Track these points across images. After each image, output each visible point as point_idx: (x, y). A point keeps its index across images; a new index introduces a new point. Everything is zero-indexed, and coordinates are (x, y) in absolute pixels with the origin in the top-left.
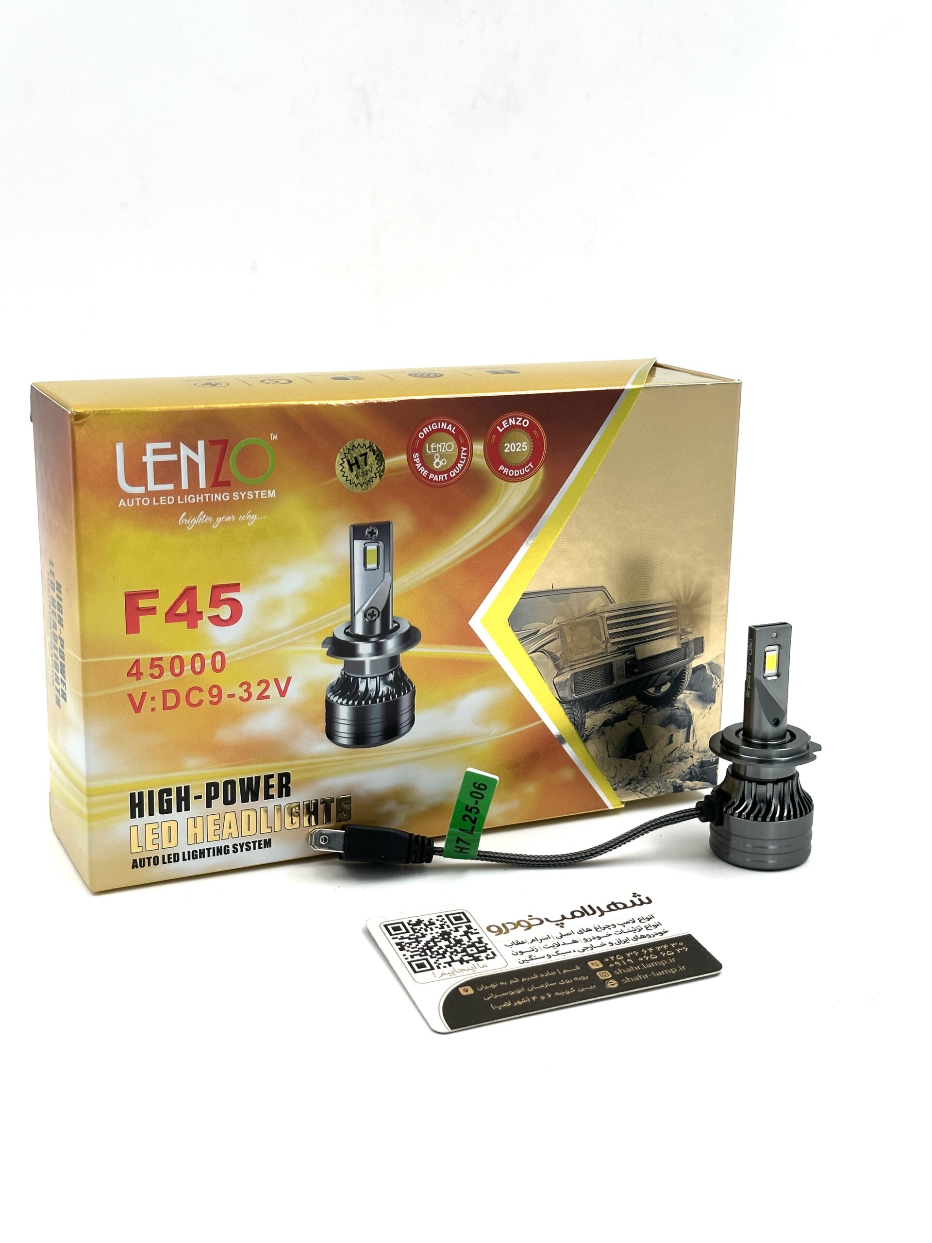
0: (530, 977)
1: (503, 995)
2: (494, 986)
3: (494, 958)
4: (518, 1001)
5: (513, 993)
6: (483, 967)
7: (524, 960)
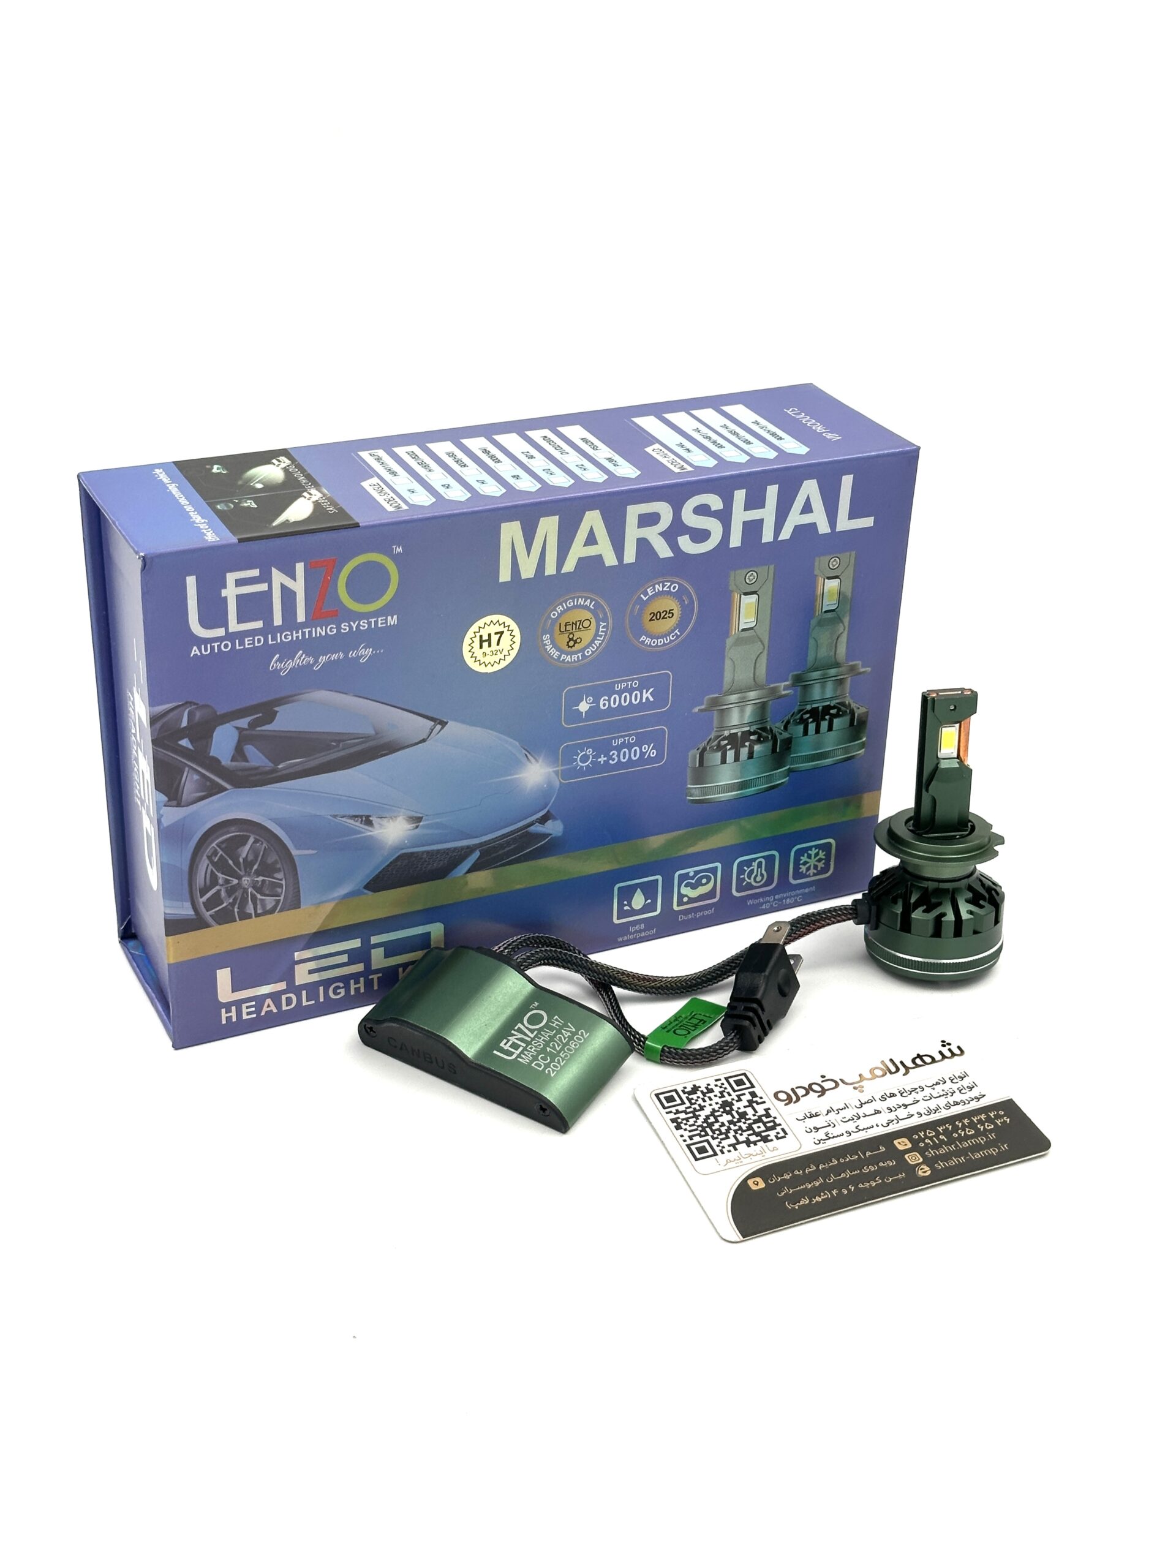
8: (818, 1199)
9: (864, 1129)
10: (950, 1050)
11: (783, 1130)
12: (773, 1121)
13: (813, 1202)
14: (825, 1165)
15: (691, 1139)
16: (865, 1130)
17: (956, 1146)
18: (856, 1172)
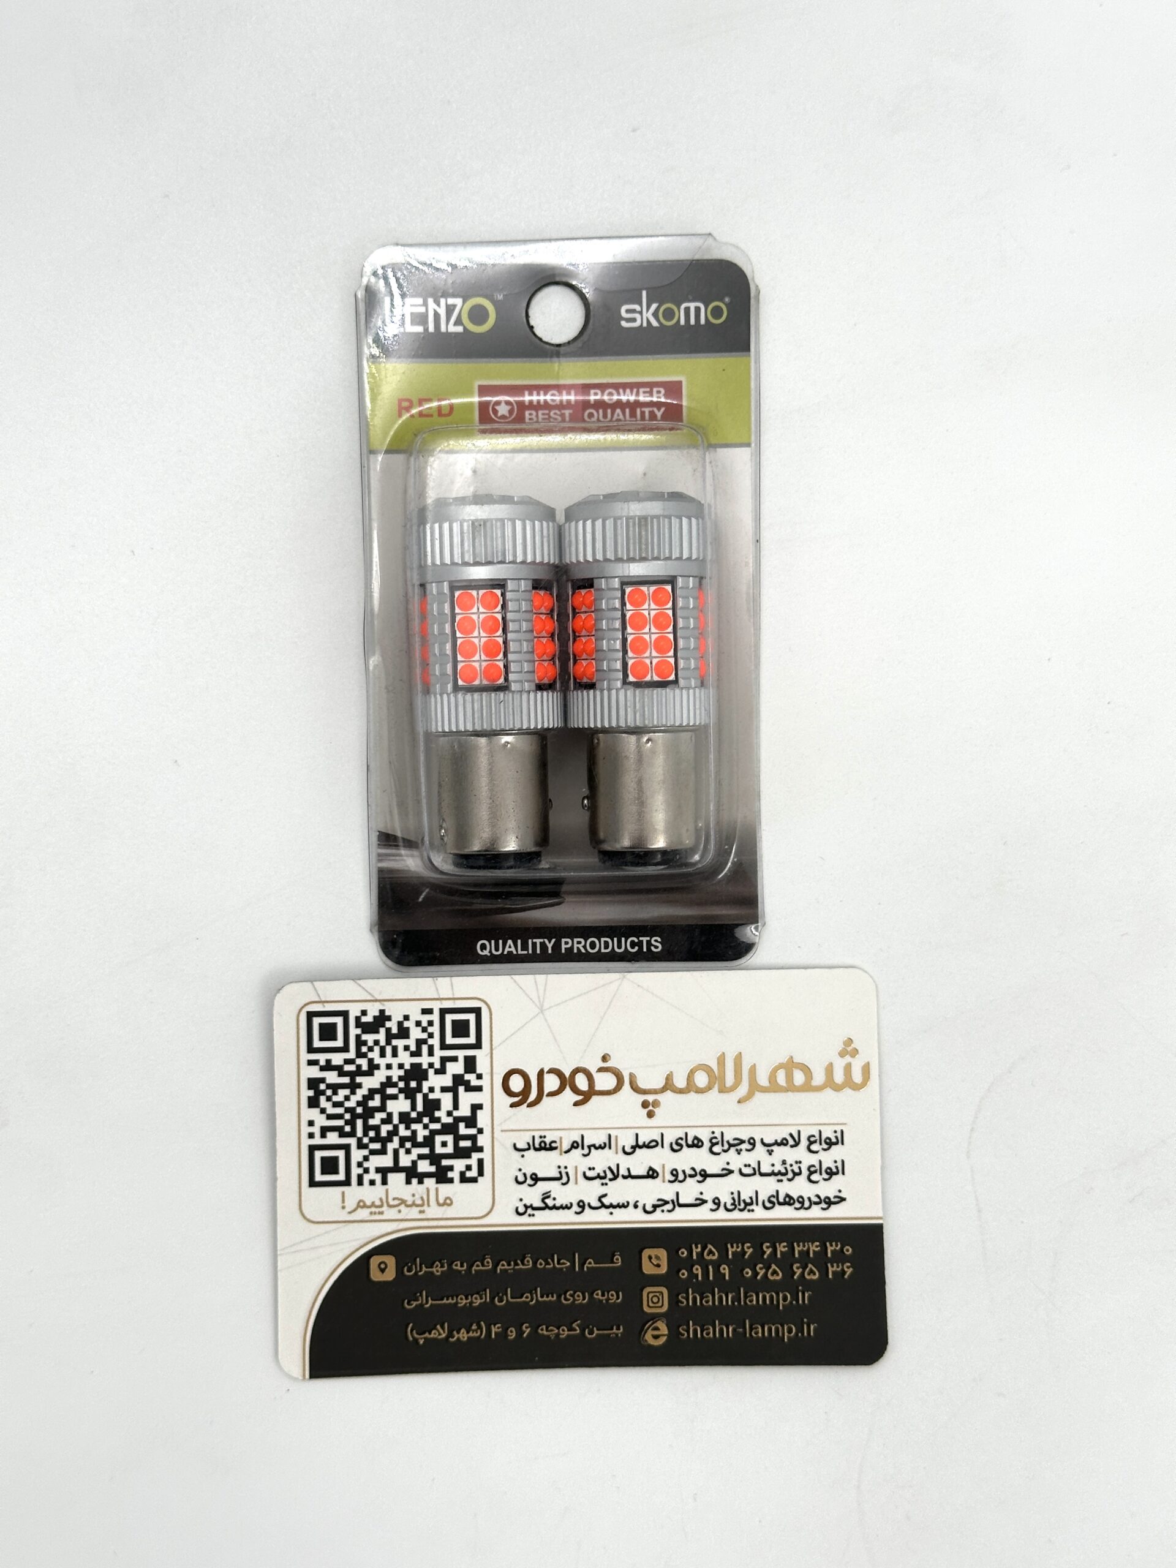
0: (516, 1264)
1: (445, 1301)
2: (437, 1270)
3: (474, 1180)
4: (463, 1330)
5: (464, 1302)
6: (444, 1204)
7: (528, 1204)
8: (463, 1335)
9: (611, 1206)
10: (848, 1068)
11: (481, 1162)
12: (473, 1138)
13: (451, 1339)
14: (509, 1265)
15: (323, 1136)
16: (611, 1210)
17: (737, 1298)
18: (550, 1298)
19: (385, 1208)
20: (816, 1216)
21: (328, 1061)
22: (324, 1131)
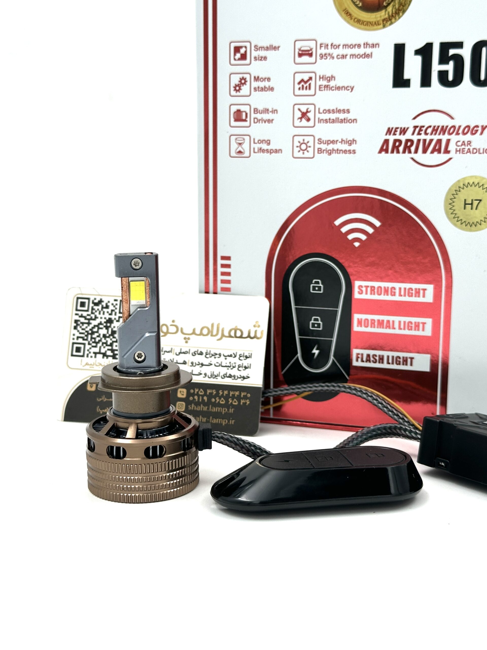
19: (95, 366)
20: (239, 383)
21: (82, 315)
22: (78, 338)
